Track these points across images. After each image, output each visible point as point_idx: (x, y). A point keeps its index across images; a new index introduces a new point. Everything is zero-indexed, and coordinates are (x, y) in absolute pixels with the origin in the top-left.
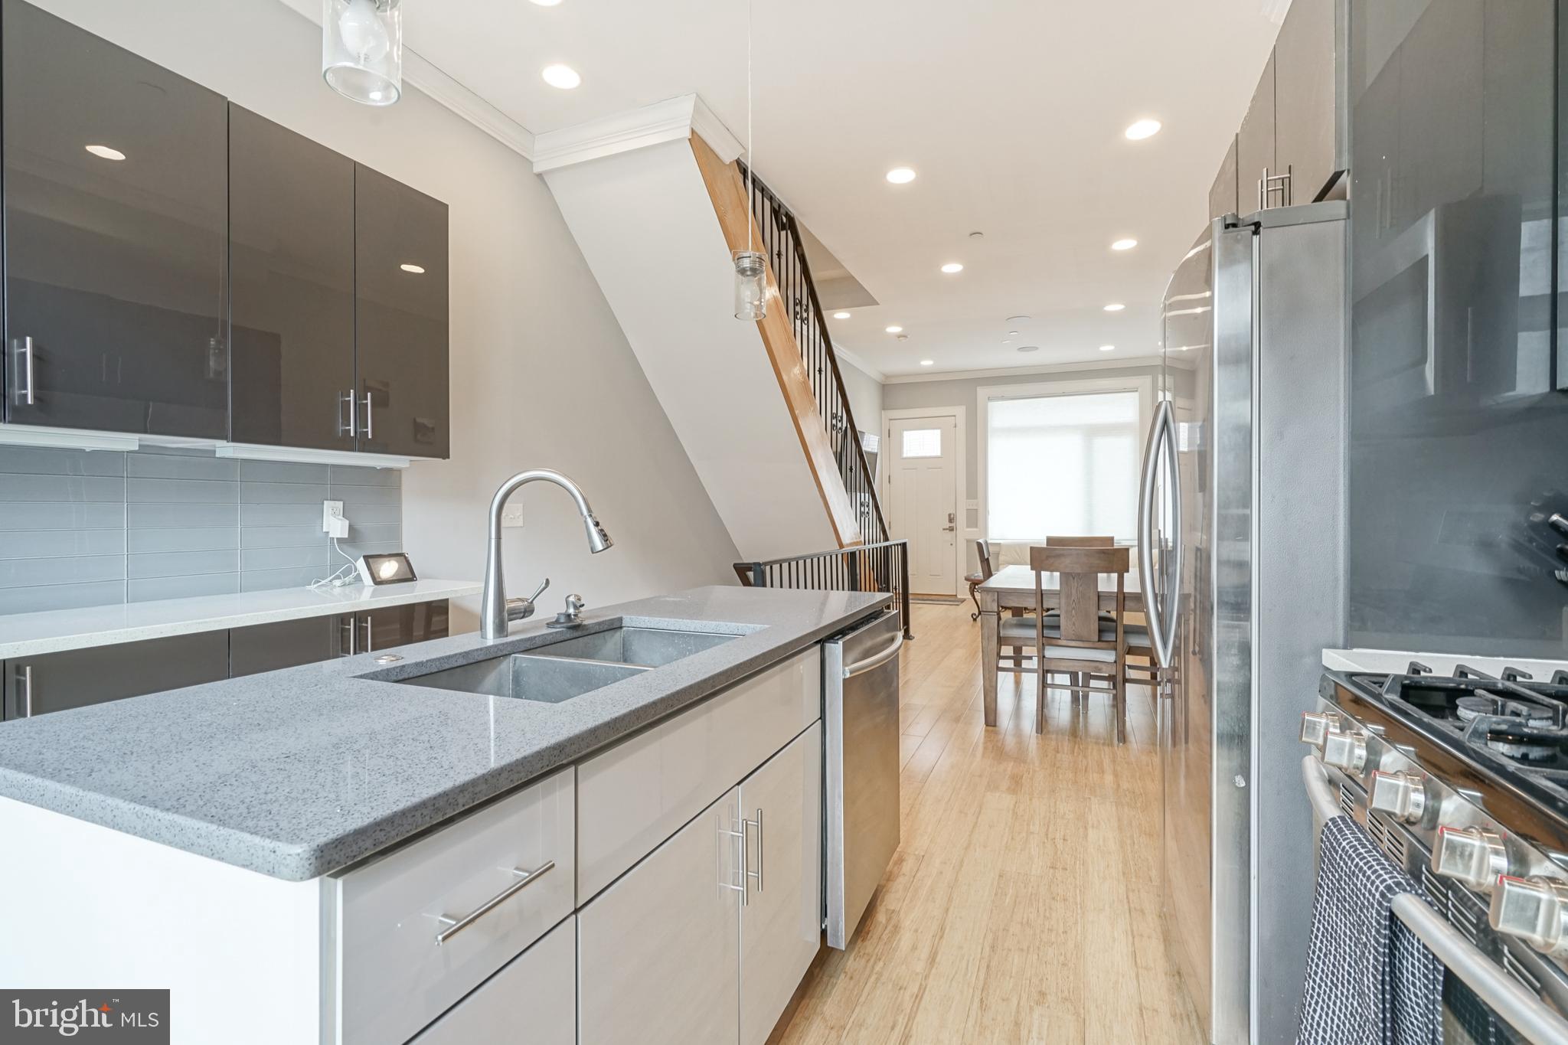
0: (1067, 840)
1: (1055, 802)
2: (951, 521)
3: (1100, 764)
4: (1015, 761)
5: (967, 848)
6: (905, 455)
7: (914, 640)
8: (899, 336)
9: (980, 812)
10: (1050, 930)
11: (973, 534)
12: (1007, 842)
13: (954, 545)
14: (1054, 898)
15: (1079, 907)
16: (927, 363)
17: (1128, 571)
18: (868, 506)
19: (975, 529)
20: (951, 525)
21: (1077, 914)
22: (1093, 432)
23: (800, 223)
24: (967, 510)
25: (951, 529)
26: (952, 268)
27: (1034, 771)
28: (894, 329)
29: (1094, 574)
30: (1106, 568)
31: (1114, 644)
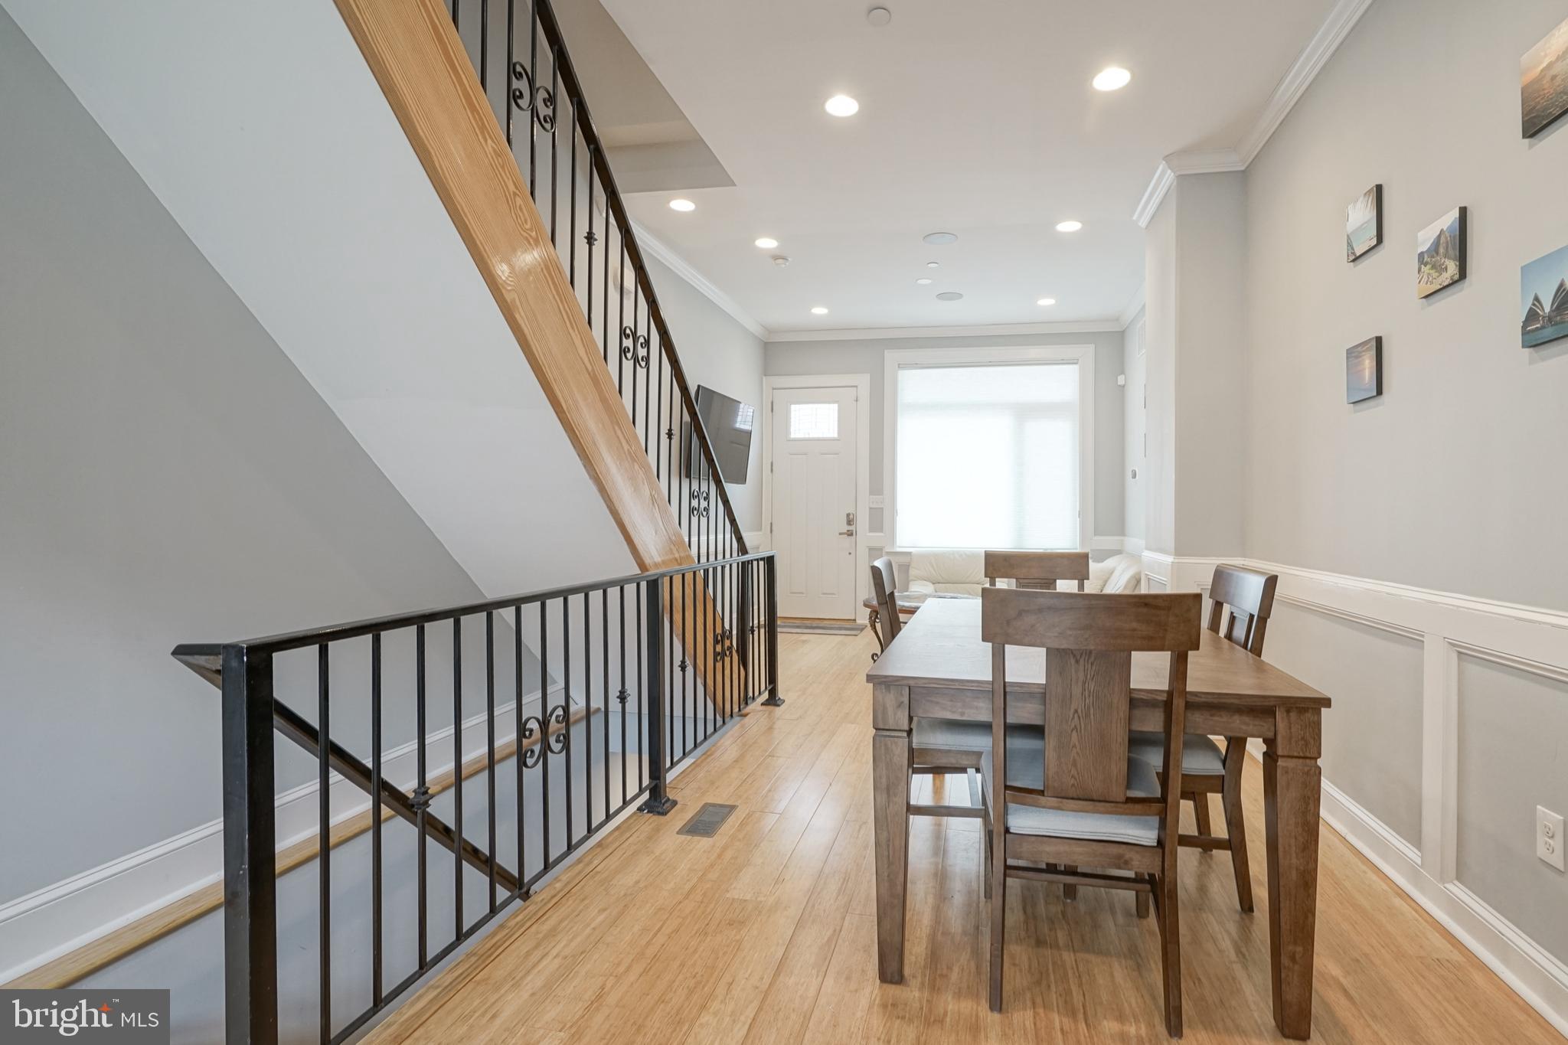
2: (849, 522)
6: (793, 436)
7: (783, 707)
8: (776, 257)
11: (876, 538)
13: (853, 552)
16: (820, 311)
17: (1196, 648)
18: (707, 498)
19: (882, 535)
20: (850, 528)
22: (1024, 412)
24: (870, 508)
25: (850, 534)
26: (842, 105)
28: (766, 243)
29: (1126, 653)
30: (1150, 638)
31: (1160, 807)
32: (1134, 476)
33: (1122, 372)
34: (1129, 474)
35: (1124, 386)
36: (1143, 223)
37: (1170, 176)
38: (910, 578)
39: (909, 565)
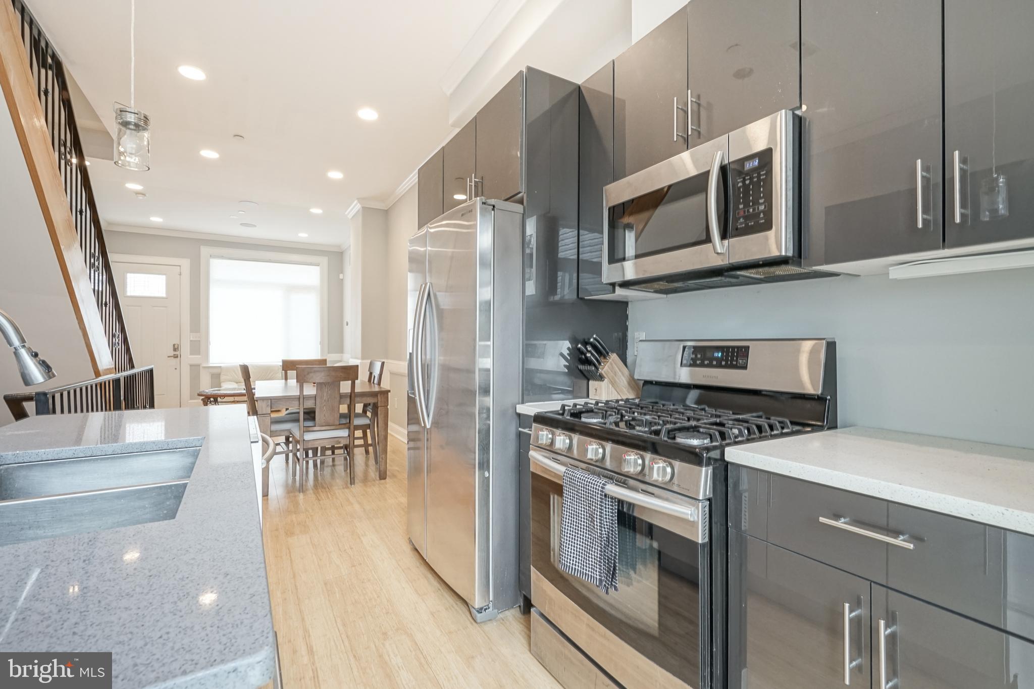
0: (352, 548)
1: (334, 529)
2: (175, 350)
3: (348, 500)
4: (295, 514)
5: (294, 577)
6: (128, 294)
8: (137, 193)
9: (290, 552)
10: (370, 600)
11: (195, 359)
12: (318, 563)
13: (178, 369)
14: (363, 582)
15: (378, 580)
16: (156, 220)
17: (357, 379)
18: (118, 337)
19: (199, 356)
20: (176, 353)
21: (379, 585)
22: (291, 289)
23: (67, 69)
24: (191, 341)
25: (176, 357)
26: (210, 154)
27: (311, 516)
28: (135, 186)
29: (338, 383)
30: (345, 378)
31: (348, 425)
32: (347, 324)
33: (342, 272)
34: (345, 324)
35: (342, 280)
36: (350, 216)
37: (359, 206)
38: (221, 381)
39: (220, 374)
